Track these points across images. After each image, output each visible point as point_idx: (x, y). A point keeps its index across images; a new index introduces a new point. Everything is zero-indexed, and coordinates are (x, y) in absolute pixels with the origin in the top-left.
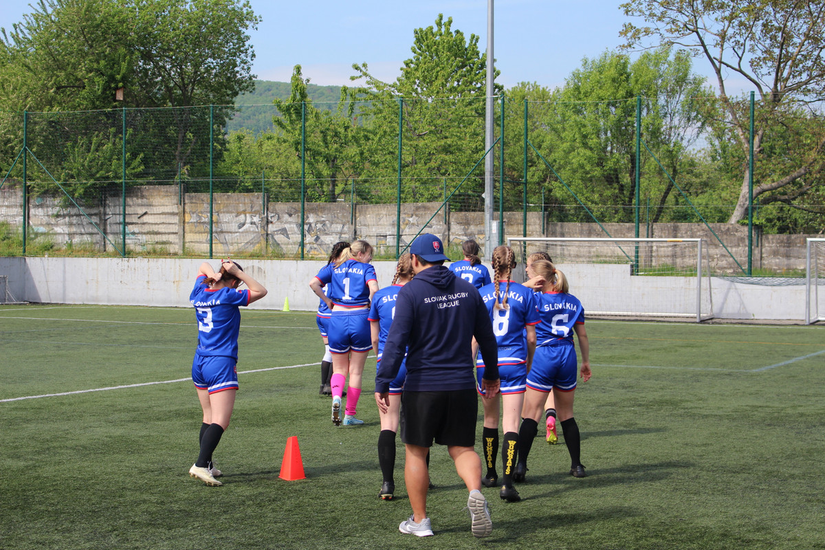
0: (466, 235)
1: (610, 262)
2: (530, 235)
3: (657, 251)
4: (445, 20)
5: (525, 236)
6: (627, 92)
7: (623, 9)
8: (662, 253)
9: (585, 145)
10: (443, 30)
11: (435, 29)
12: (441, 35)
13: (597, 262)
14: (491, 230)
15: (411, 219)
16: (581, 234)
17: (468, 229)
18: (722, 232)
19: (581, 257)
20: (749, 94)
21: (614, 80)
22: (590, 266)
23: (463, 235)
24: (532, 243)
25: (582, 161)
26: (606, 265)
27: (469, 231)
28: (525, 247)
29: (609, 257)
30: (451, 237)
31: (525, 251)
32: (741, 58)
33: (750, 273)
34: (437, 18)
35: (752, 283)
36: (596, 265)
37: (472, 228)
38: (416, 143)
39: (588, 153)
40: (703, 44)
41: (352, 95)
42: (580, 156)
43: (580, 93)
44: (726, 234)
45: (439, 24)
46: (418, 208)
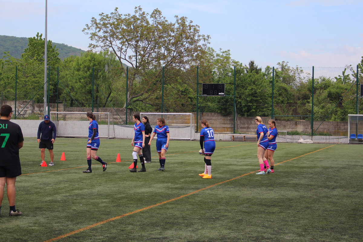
0: (40, 111)
1: (84, 120)
2: (60, 111)
3: (100, 116)
4: (40, 35)
5: (57, 112)
6: (94, 64)
7: (90, 38)
8: (101, 117)
9: (80, 82)
10: (39, 38)
11: (36, 38)
12: (38, 40)
13: (80, 120)
14: (46, 109)
15: (21, 106)
16: (77, 111)
17: (40, 109)
18: (120, 110)
19: (76, 118)
20: (126, 67)
21: (89, 60)
22: (78, 121)
23: (38, 111)
24: (61, 114)
25: (79, 87)
26: (83, 121)
27: (41, 110)
28: (58, 115)
29: (86, 118)
30: (35, 112)
31: (58, 117)
32: (125, 56)
33: (126, 124)
34: (37, 34)
35: (127, 127)
36: (80, 121)
37: (42, 109)
38: (25, 79)
39: (81, 84)
40: (114, 51)
41: (3, 63)
42: (77, 85)
43: (79, 64)
44: (121, 111)
45: (37, 36)
46: (24, 102)
